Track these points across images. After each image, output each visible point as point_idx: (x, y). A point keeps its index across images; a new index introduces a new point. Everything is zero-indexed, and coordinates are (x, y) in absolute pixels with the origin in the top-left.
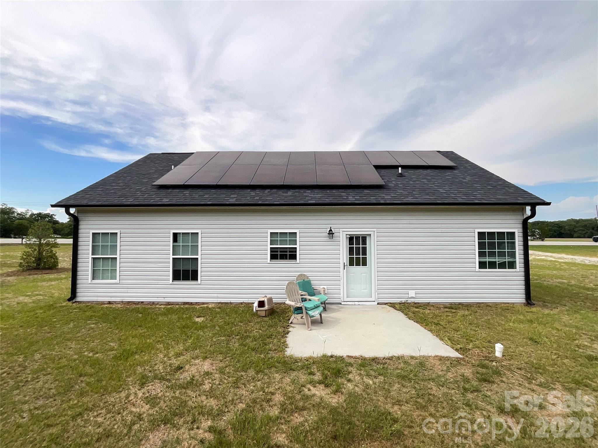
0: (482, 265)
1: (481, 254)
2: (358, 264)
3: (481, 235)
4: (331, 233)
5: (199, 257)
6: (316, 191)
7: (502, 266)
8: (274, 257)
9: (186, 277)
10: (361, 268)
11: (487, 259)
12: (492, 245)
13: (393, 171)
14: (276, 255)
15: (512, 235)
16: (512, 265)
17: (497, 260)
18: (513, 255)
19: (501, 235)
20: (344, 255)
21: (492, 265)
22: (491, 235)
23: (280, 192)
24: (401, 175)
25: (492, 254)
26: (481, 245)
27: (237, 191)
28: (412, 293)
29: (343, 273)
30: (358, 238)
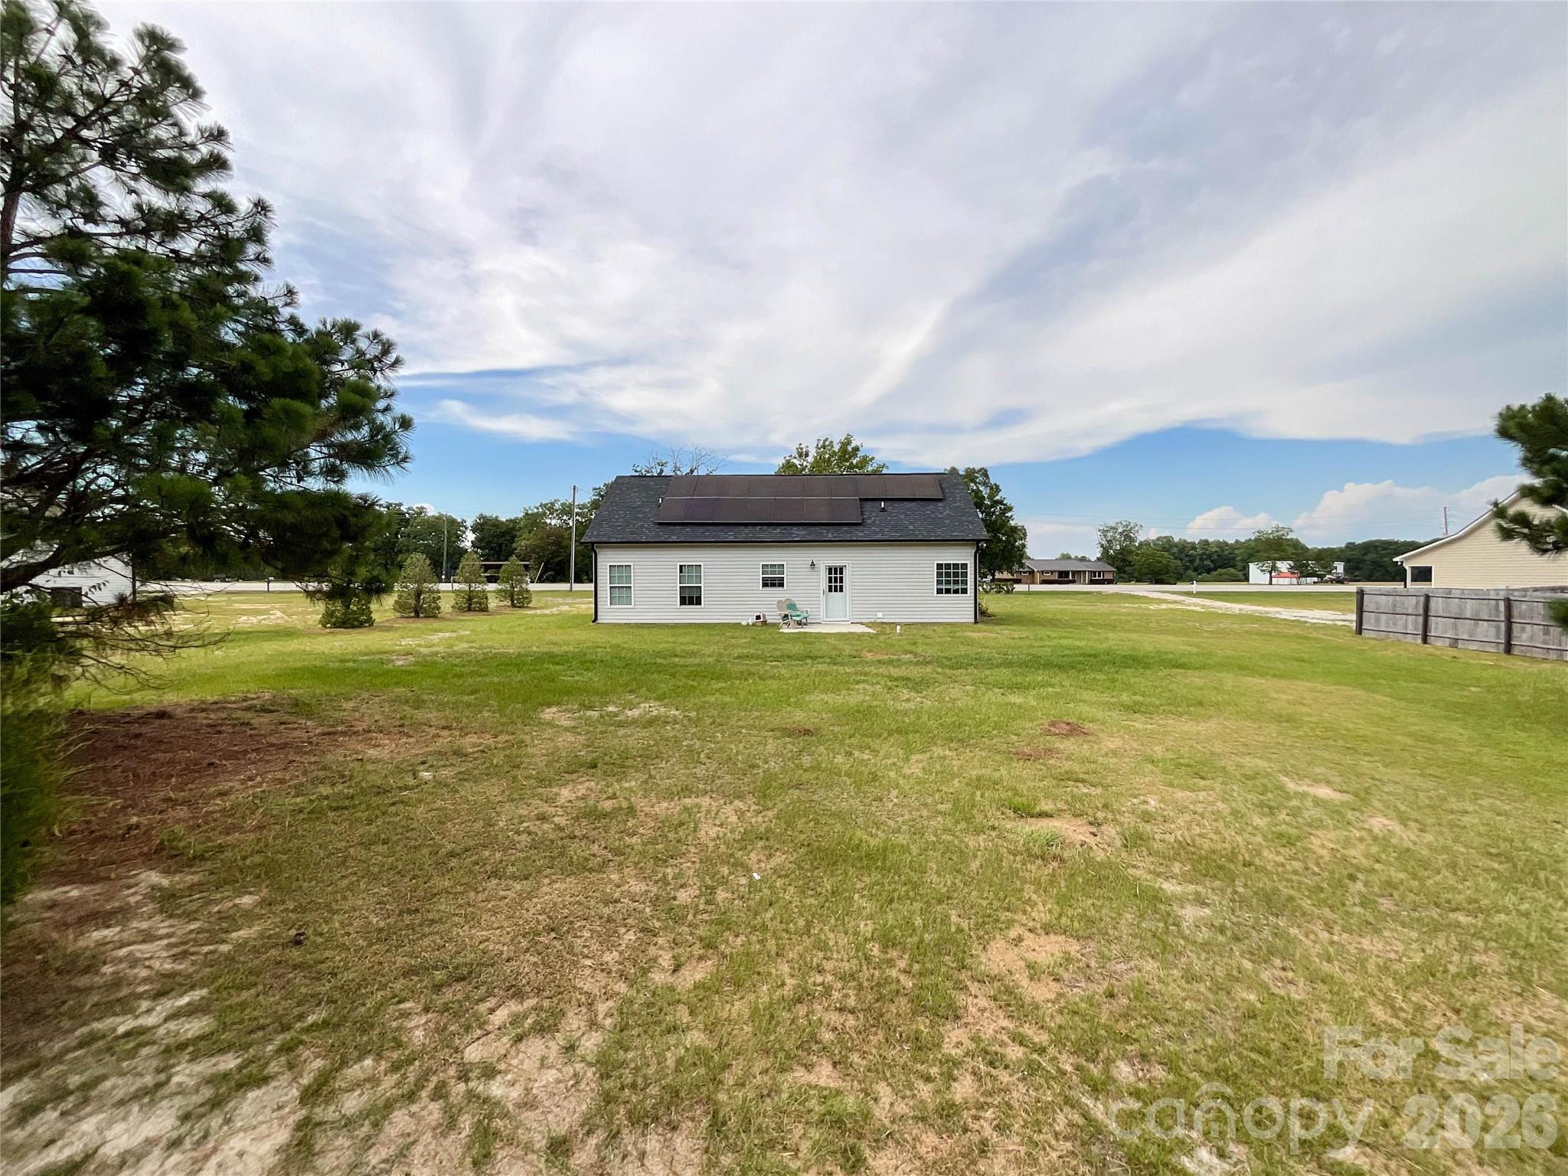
0: (939, 591)
1: (939, 582)
2: (836, 591)
3: (939, 566)
4: (813, 564)
5: (702, 585)
6: (801, 528)
7: (956, 592)
8: (765, 585)
9: (691, 603)
10: (838, 594)
11: (944, 587)
12: (948, 575)
13: (876, 504)
14: (766, 583)
15: (965, 566)
16: (965, 591)
17: (952, 587)
18: (965, 582)
19: (956, 566)
20: (824, 584)
21: (948, 591)
22: (948, 566)
23: (770, 529)
24: (883, 510)
25: (948, 582)
26: (939, 575)
27: (732, 528)
28: (880, 615)
29: (822, 598)
30: (836, 569)
